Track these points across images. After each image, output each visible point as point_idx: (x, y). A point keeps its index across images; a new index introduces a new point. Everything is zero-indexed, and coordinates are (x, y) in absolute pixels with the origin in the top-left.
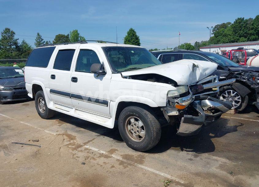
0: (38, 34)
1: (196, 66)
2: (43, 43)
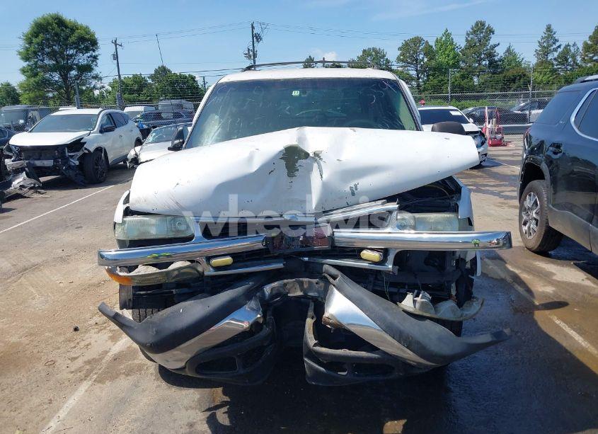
0: (549, 29)
1: (307, 155)
2: (555, 50)
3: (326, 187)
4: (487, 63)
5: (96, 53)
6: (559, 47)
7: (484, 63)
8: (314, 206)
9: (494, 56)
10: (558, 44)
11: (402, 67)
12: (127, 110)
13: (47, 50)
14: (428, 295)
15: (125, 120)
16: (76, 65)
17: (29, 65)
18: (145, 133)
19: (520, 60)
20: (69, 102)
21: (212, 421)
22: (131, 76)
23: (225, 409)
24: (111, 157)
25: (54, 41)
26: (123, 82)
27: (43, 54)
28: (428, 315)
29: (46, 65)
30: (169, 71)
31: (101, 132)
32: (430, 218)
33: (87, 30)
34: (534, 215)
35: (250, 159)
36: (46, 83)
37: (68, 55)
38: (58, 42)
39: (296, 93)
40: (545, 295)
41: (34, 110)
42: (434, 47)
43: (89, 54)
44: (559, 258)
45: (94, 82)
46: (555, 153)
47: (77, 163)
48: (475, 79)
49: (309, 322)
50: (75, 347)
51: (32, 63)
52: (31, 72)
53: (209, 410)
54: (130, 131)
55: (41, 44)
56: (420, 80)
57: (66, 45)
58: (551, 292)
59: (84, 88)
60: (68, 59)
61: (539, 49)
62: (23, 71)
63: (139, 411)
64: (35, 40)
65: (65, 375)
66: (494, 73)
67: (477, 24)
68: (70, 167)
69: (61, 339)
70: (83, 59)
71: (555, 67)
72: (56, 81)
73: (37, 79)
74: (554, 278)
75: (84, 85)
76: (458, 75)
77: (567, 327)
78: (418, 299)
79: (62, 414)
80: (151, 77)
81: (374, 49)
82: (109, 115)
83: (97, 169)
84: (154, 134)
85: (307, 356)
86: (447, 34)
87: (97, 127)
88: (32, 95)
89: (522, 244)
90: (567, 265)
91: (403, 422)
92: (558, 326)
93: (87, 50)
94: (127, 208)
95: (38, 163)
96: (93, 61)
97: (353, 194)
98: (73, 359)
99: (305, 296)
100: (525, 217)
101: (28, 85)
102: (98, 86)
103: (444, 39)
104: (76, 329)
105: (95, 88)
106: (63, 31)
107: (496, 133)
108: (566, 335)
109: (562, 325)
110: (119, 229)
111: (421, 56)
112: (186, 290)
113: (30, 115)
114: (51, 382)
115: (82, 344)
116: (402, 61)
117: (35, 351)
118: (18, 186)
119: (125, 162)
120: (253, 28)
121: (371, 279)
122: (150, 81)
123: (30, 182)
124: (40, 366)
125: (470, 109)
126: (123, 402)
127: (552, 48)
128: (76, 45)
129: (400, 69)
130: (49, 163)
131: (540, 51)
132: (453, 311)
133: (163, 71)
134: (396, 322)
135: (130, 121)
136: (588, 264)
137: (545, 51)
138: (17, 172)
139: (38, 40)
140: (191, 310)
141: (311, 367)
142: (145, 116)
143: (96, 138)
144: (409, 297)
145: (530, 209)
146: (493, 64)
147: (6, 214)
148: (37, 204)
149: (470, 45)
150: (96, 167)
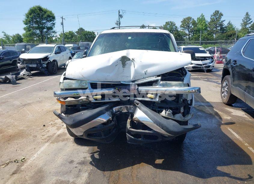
0: (247, 14)
1: (129, 59)
2: (250, 23)
3: (136, 72)
4: (220, 28)
5: (55, 22)
6: (252, 22)
7: (218, 28)
8: (131, 78)
9: (223, 25)
10: (251, 21)
11: (182, 29)
12: (66, 45)
13: (34, 20)
14: (171, 111)
15: (65, 49)
16: (46, 27)
17: (27, 27)
18: (73, 55)
19: (234, 27)
20: (43, 42)
21: (93, 157)
22: (68, 32)
23: (98, 153)
24: (59, 64)
25: (38, 16)
26: (65, 34)
27: (33, 22)
28: (170, 118)
29: (34, 27)
30: (84, 30)
31: (55, 54)
32: (173, 83)
33: (51, 13)
34: (226, 89)
35: (109, 61)
36: (34, 34)
37: (43, 23)
38: (39, 17)
39: (130, 38)
40: (227, 120)
41: (28, 45)
42: (196, 21)
43: (51, 23)
44: (235, 107)
45: (53, 34)
46: (234, 64)
47: (46, 66)
48: (214, 35)
49: (129, 121)
50: (44, 132)
51: (28, 25)
52: (28, 29)
53: (92, 153)
54: (67, 54)
55: (32, 18)
56: (190, 35)
57: (43, 18)
58: (229, 119)
59: (49, 36)
60: (43, 25)
61: (242, 23)
62: (25, 29)
63: (66, 153)
64: (30, 16)
65: (40, 140)
66: (222, 33)
67: (216, 12)
68: (43, 68)
69: (39, 129)
70: (49, 24)
71: (250, 31)
72: (38, 33)
73: (30, 32)
74: (232, 114)
75: (49, 35)
76: (206, 33)
77: (232, 131)
78: (167, 112)
79: (39, 152)
80: (77, 32)
81: (170, 22)
82: (59, 47)
83: (53, 69)
84: (76, 55)
85: (127, 133)
86: (203, 16)
87: (54, 51)
88: (28, 39)
89: (222, 101)
90: (238, 110)
91: (163, 160)
92: (229, 131)
93: (51, 21)
94: (65, 77)
95: (31, 66)
96: (53, 25)
97: (146, 74)
98: (43, 135)
99: (128, 112)
100: (223, 90)
101: (27, 35)
102: (55, 36)
103: (201, 17)
104: (44, 126)
105: (53, 36)
106: (41, 13)
107: (220, 58)
108: (231, 134)
109: (231, 130)
110: (61, 85)
111: (191, 25)
112: (84, 107)
113: (27, 47)
114: (35, 143)
115: (46, 131)
116: (183, 27)
117: (29, 132)
118: (22, 74)
119: (65, 66)
120: (119, 12)
121: (152, 105)
122: (76, 34)
123: (27, 73)
124: (31, 137)
125: (210, 48)
126: (60, 150)
127: (248, 22)
128: (46, 19)
129: (182, 30)
130: (35, 66)
131: (243, 24)
132: (180, 117)
133: (81, 30)
134: (158, 119)
135: (67, 50)
136: (247, 109)
137: (245, 24)
138: (22, 69)
139: (31, 16)
140: (86, 114)
141: (129, 137)
142: (73, 48)
143: (53, 56)
144: (164, 111)
145: (225, 87)
146: (222, 29)
147: (18, 85)
148: (30, 82)
149: (213, 21)
150: (53, 68)
